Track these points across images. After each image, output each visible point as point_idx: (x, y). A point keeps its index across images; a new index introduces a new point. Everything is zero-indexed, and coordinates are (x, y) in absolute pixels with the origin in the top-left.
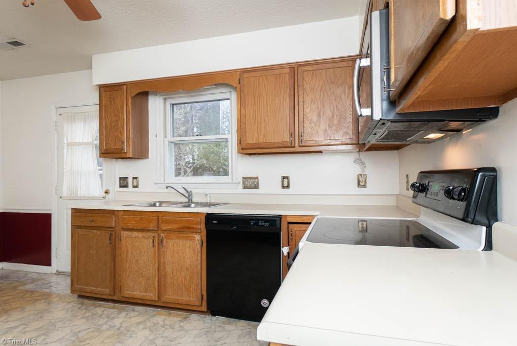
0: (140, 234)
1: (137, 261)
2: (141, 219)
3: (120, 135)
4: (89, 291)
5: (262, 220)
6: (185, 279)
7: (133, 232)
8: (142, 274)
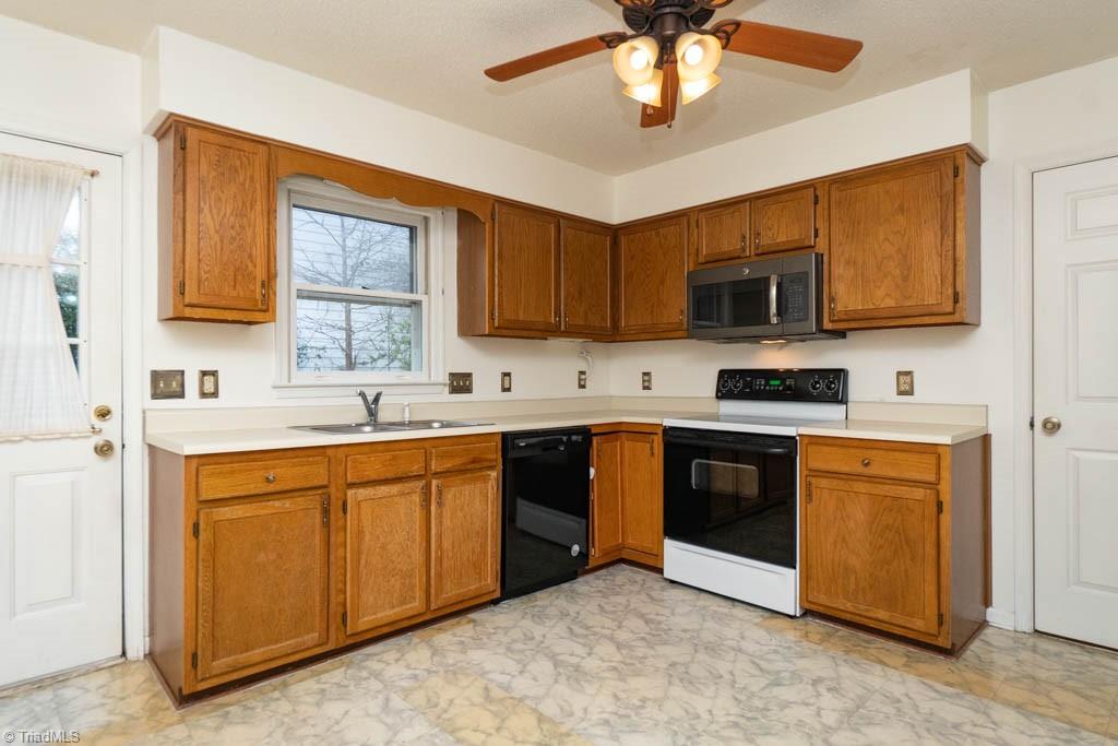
0: (394, 489)
1: (383, 547)
2: (394, 458)
3: (250, 265)
4: (258, 659)
5: (574, 434)
6: (473, 552)
7: (377, 488)
8: (394, 570)
